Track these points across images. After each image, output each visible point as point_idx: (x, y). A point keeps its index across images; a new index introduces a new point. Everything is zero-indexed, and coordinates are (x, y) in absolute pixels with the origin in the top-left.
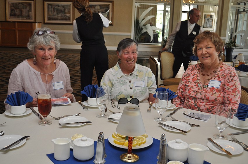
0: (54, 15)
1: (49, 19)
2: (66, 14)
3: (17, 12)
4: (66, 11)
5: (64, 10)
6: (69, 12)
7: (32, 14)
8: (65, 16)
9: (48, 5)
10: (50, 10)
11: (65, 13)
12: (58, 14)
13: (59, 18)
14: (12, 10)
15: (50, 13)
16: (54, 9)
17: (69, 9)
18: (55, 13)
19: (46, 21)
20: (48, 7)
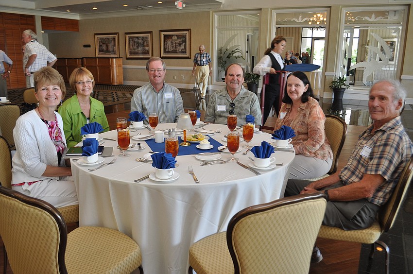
0: (134, 49)
1: (131, 53)
2: (145, 48)
3: (104, 47)
4: (145, 44)
5: (143, 43)
6: (148, 46)
7: (116, 48)
8: (144, 49)
9: (129, 38)
10: (131, 43)
11: (144, 46)
12: (138, 47)
13: (140, 52)
14: (100, 46)
15: (131, 47)
16: (134, 42)
17: (148, 42)
18: (135, 47)
19: (128, 56)
20: (129, 40)
